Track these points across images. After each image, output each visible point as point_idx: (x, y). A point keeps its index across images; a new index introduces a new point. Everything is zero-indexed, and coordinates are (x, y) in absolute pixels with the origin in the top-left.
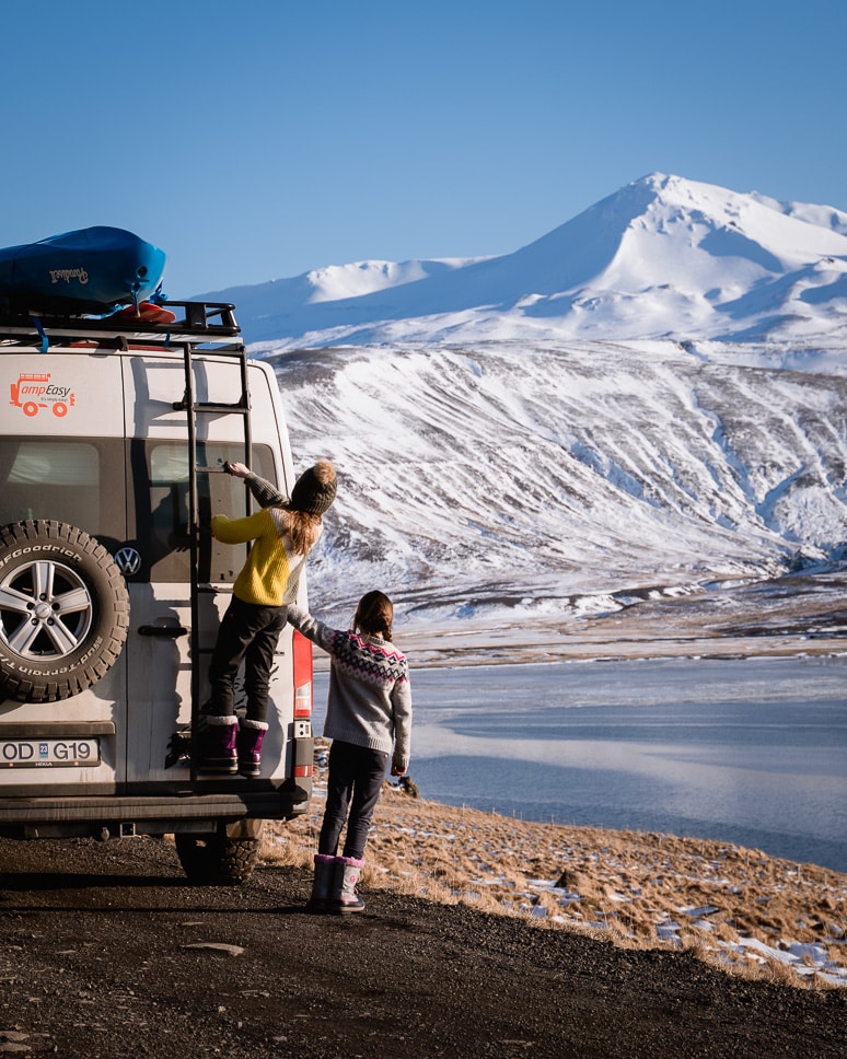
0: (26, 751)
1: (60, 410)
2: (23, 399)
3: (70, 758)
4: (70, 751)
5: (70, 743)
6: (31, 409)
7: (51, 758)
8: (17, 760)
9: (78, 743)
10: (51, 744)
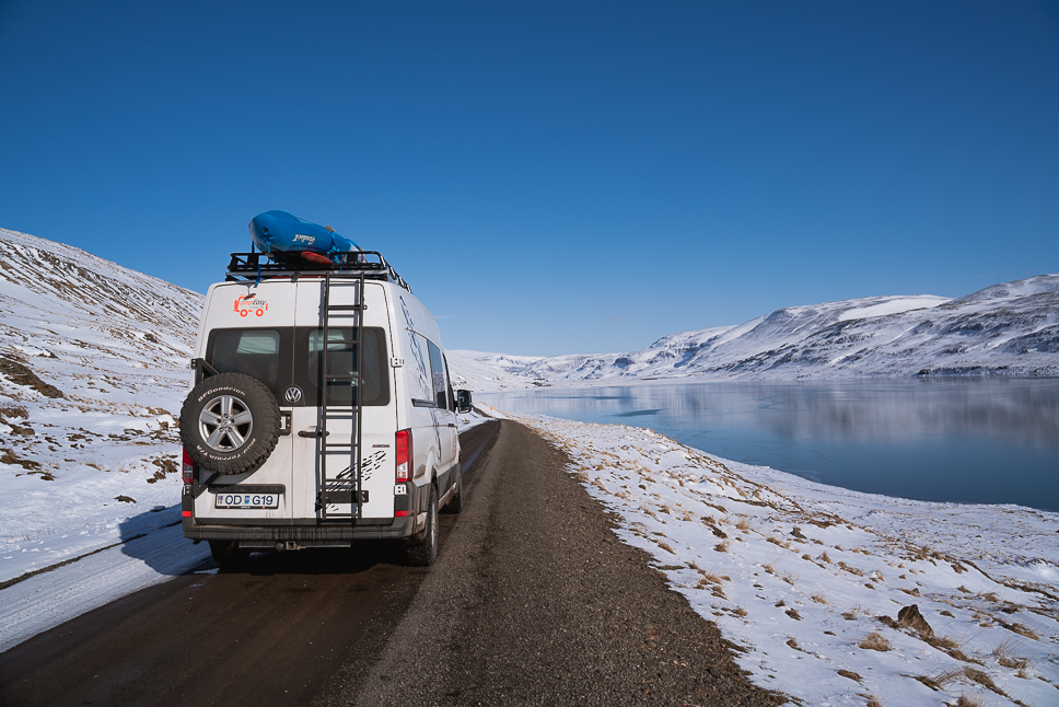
0: (238, 500)
1: (260, 313)
2: (240, 308)
3: (261, 504)
4: (262, 500)
5: (262, 495)
6: (244, 313)
7: (251, 504)
8: (232, 505)
9: (267, 495)
10: (252, 496)
